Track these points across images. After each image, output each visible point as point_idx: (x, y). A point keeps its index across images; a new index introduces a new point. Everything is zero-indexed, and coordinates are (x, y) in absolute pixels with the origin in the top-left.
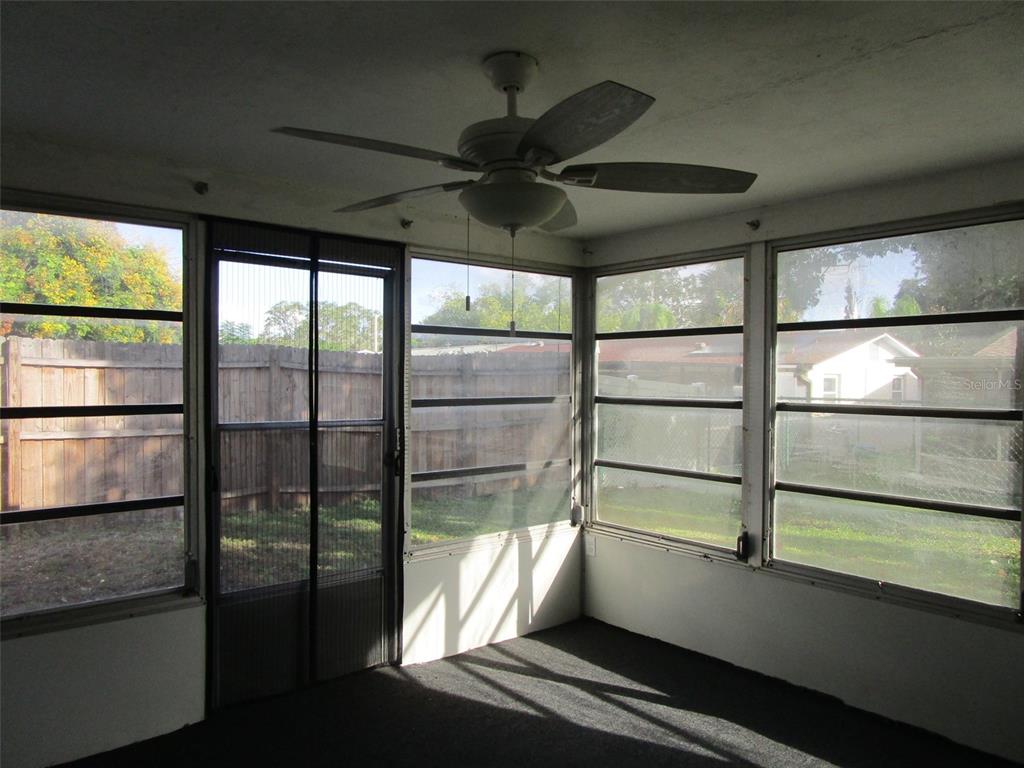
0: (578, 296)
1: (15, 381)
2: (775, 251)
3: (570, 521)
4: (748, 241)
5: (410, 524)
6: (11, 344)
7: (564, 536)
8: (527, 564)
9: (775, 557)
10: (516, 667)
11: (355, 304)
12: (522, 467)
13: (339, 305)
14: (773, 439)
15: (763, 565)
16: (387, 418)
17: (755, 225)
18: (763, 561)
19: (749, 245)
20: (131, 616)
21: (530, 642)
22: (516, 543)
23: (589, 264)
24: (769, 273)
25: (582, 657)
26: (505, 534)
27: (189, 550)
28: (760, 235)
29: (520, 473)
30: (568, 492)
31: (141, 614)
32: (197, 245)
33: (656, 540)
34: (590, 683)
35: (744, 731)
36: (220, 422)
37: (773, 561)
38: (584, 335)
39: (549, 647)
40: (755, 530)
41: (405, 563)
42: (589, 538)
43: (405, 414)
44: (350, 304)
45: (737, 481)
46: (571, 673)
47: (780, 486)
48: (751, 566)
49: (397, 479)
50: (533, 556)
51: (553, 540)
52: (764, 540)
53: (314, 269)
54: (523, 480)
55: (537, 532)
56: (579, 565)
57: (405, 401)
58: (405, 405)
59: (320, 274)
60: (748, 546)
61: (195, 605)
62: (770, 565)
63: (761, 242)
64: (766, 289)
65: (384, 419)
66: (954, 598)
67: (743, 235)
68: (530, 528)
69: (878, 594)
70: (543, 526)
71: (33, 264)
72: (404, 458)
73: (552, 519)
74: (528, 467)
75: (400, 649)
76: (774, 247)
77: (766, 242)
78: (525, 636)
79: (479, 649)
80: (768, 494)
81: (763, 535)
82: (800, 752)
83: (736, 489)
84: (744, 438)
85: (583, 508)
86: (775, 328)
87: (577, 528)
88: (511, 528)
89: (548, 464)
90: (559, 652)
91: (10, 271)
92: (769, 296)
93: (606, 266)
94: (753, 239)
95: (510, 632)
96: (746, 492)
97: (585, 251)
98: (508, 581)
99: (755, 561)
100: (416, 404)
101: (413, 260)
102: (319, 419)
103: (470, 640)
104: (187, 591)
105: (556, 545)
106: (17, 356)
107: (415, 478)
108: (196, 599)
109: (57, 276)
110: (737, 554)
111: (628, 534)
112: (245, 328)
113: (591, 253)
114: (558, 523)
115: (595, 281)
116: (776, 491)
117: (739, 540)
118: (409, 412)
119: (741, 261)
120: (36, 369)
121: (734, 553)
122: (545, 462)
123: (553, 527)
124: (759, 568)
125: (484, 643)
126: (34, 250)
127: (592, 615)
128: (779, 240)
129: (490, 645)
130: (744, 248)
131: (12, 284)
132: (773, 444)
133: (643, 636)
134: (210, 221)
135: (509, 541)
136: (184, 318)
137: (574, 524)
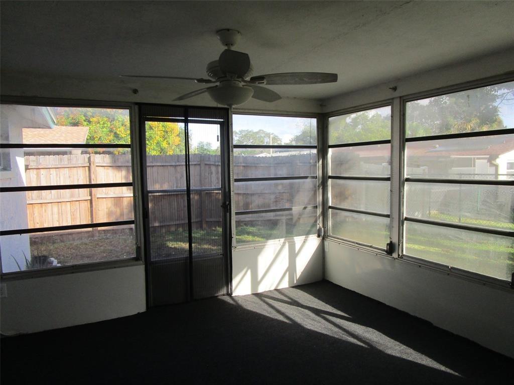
0: (320, 127)
1: (94, 173)
2: (405, 101)
3: (317, 235)
4: (392, 97)
5: (235, 233)
6: (91, 157)
7: (313, 242)
8: (293, 256)
9: (404, 253)
10: (286, 301)
11: (263, 131)
12: (290, 209)
13: (254, 131)
14: (403, 195)
15: (399, 257)
16: (223, 187)
17: (395, 89)
18: (399, 255)
19: (393, 99)
20: (115, 267)
21: (294, 289)
22: (287, 245)
23: (324, 112)
24: (402, 113)
25: (315, 297)
26: (282, 240)
27: (137, 242)
28: (397, 94)
29: (290, 212)
30: (316, 221)
31: (119, 267)
32: (135, 116)
33: (354, 244)
34: (317, 309)
35: (377, 333)
36: (148, 190)
37: (403, 255)
38: (323, 146)
39: (302, 292)
40: (395, 240)
41: (233, 251)
42: (326, 243)
43: (231, 185)
44: (260, 130)
45: (388, 216)
46: (307, 303)
47: (406, 219)
48: (393, 258)
49: (228, 214)
50: (296, 252)
51: (307, 244)
52: (399, 245)
53: (186, 122)
54: (291, 215)
55: (298, 240)
56: (321, 256)
57: (231, 179)
58: (231, 181)
59: (189, 124)
60: (391, 248)
61: (140, 265)
62: (401, 257)
63: (397, 98)
64: (400, 121)
65: (222, 187)
66: (484, 275)
67: (389, 94)
68: (294, 238)
69: (449, 273)
70: (303, 237)
71: (114, 120)
72: (231, 205)
73: (308, 233)
74: (293, 210)
75: (231, 289)
76: (404, 100)
77: (400, 97)
78: (293, 287)
79: (270, 291)
80: (401, 223)
81: (399, 243)
82: (400, 344)
83: (387, 220)
84: (391, 195)
85: (323, 229)
86: (405, 141)
87: (321, 238)
88: (286, 237)
89: (305, 208)
90: (306, 294)
91: (104, 124)
92: (402, 124)
93: (332, 112)
94: (394, 96)
95: (285, 285)
96: (392, 221)
97: (321, 105)
98: (283, 262)
99: (395, 255)
100: (236, 180)
101: (233, 115)
102: (191, 188)
103: (264, 287)
104: (137, 259)
105: (309, 246)
106: (93, 162)
107: (237, 214)
108: (141, 262)
109: (122, 125)
110: (386, 251)
111: (343, 241)
112: (209, 144)
113: (325, 106)
114: (311, 236)
115: (328, 119)
116: (405, 221)
117: (388, 244)
118: (233, 184)
119: (390, 107)
120: (102, 168)
121: (384, 250)
122: (303, 207)
123: (308, 237)
124: (397, 259)
125: (273, 288)
126: (113, 113)
127: (327, 279)
128: (406, 96)
129: (276, 290)
130: (390, 101)
131: (105, 129)
132: (403, 198)
133: (348, 290)
134: (140, 105)
135: (284, 243)
136: (131, 146)
137: (319, 236)
